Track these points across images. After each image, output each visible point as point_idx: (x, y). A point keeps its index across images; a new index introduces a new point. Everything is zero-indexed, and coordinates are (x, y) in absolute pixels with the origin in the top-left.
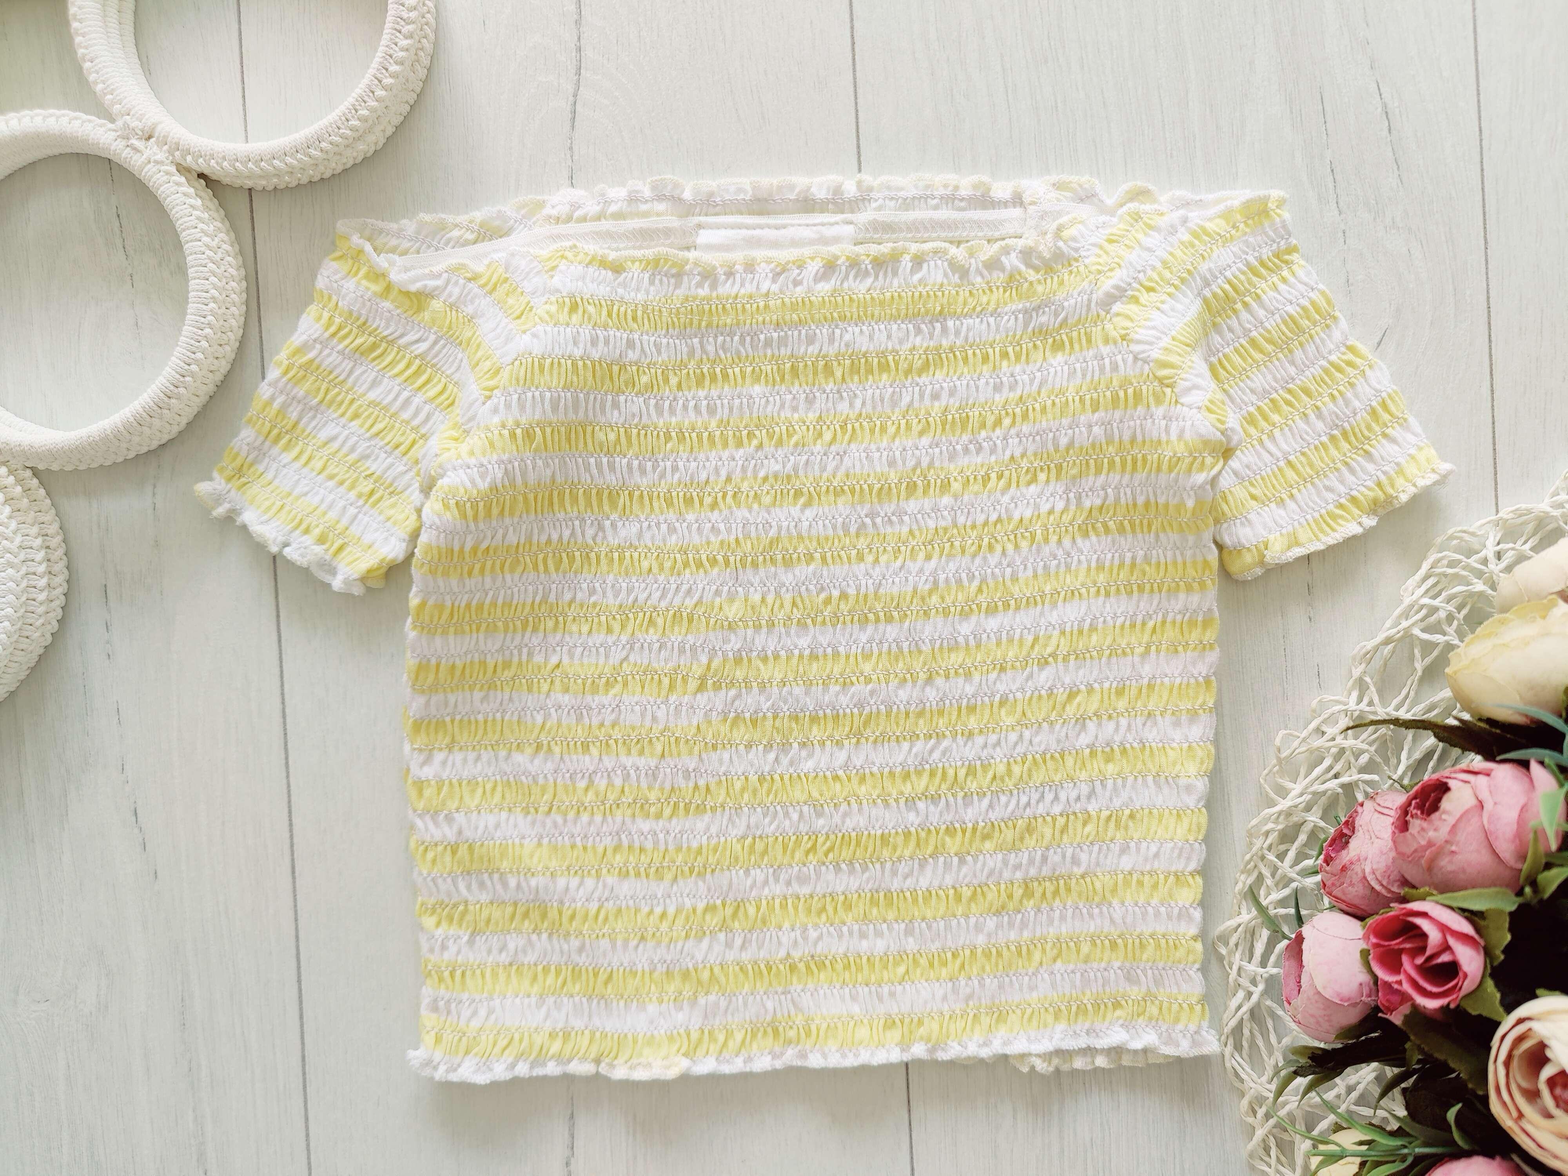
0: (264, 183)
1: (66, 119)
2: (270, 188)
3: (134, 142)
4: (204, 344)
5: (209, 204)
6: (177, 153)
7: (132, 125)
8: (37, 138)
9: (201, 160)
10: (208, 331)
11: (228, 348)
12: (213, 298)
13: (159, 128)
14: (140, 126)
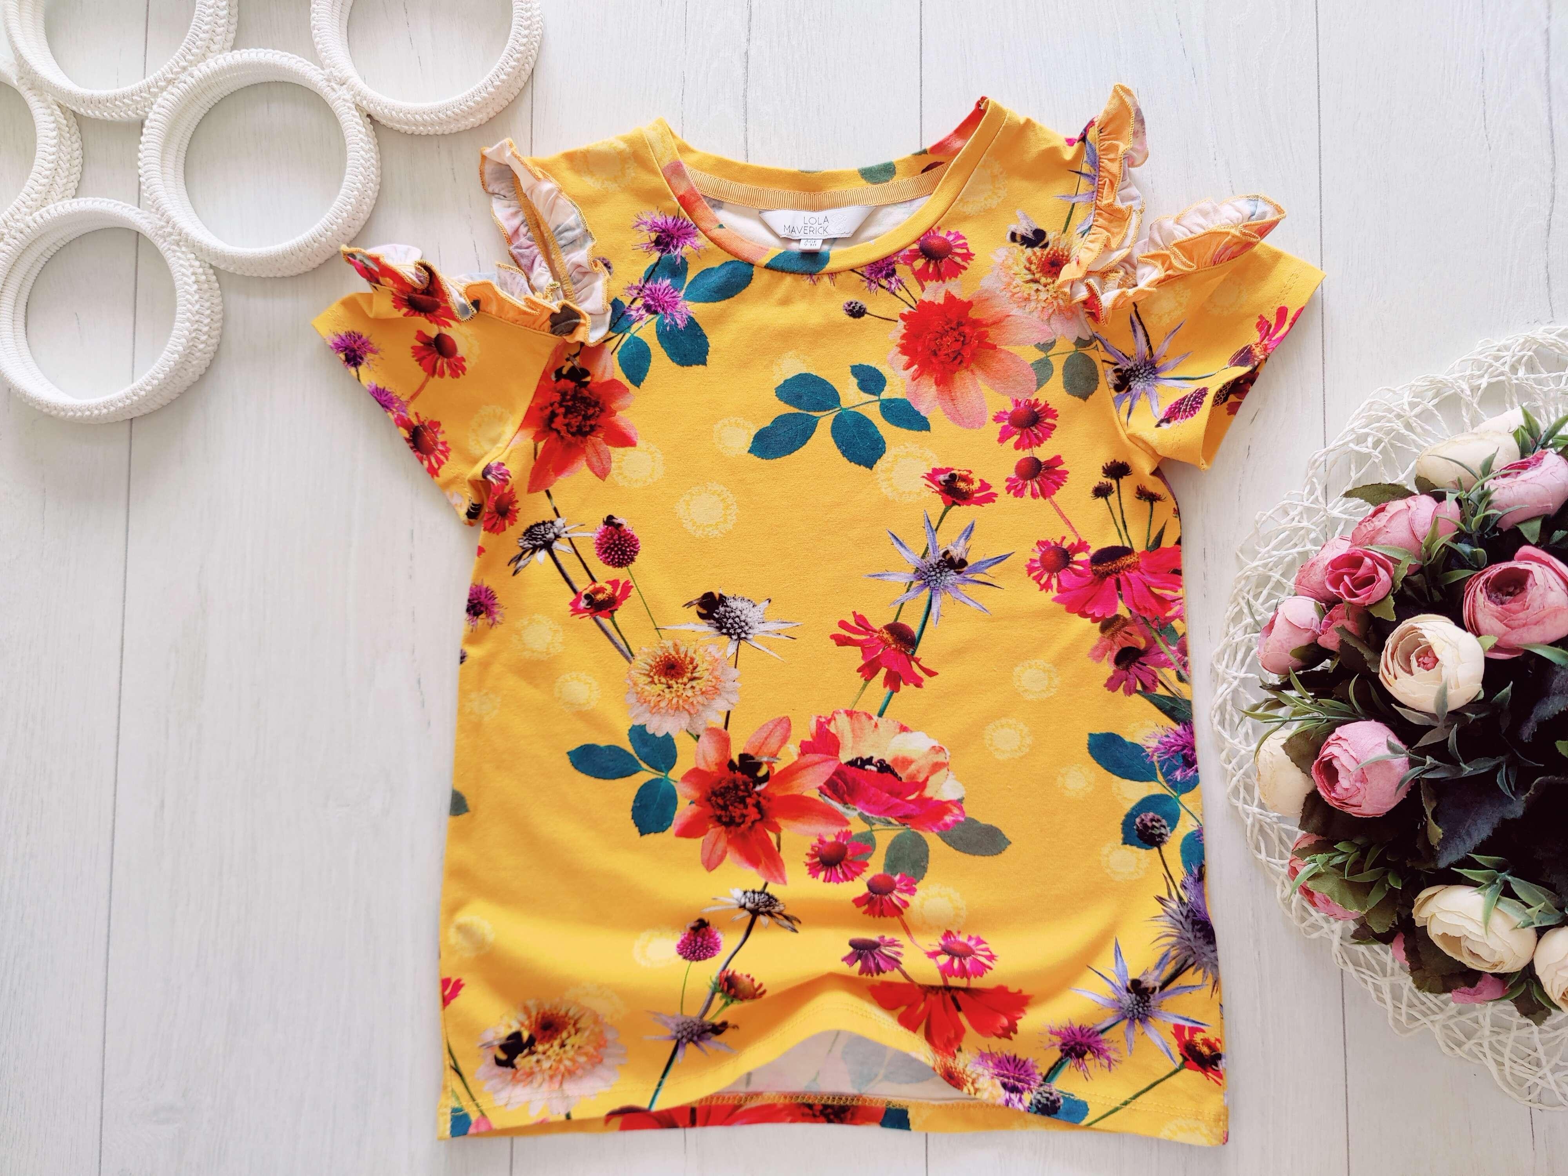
0: (406, 127)
1: (294, 61)
2: (409, 132)
3: (333, 84)
4: (345, 215)
5: (369, 132)
6: (358, 98)
7: (335, 74)
8: (275, 67)
9: (372, 105)
10: (349, 207)
11: (357, 222)
12: (358, 189)
13: (350, 80)
14: (340, 76)
